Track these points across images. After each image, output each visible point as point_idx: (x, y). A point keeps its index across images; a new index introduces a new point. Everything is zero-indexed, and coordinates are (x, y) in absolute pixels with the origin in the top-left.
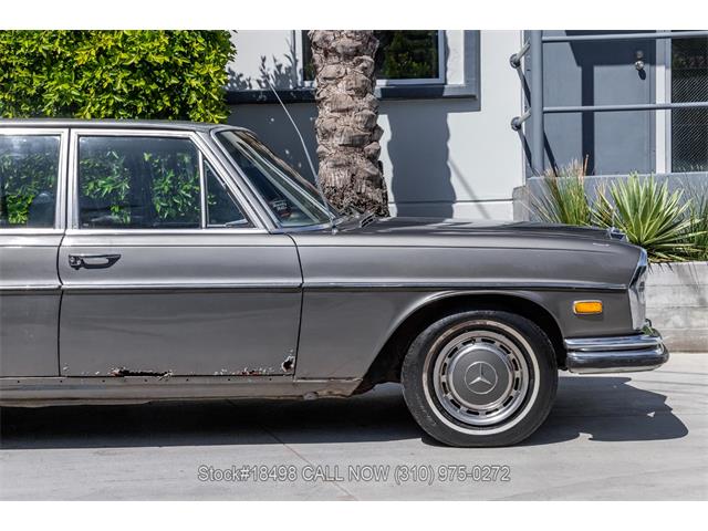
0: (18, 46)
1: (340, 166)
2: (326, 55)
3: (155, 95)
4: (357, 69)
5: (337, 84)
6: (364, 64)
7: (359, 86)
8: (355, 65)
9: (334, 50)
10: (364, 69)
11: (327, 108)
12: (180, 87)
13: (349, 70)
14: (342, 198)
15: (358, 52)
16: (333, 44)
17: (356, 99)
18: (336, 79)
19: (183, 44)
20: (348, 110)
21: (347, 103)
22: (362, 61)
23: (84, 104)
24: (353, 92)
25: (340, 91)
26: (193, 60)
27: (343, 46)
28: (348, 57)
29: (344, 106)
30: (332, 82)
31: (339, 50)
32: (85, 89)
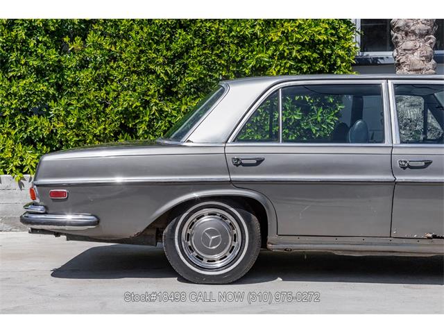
0: (231, 31)
1: (414, 105)
2: (406, 34)
3: (315, 61)
4: (427, 44)
5: (413, 53)
6: (431, 41)
7: (428, 54)
8: (426, 41)
9: (413, 32)
10: (431, 43)
11: (405, 68)
12: (330, 55)
13: (421, 44)
14: (416, 126)
15: (428, 33)
16: (413, 28)
17: (425, 62)
18: (413, 50)
19: (334, 28)
20: (420, 70)
21: (419, 65)
22: (430, 38)
23: (270, 66)
24: (424, 59)
25: (415, 58)
26: (339, 38)
27: (420, 30)
28: (422, 36)
29: (418, 67)
30: (410, 52)
31: (417, 32)
32: (272, 57)
